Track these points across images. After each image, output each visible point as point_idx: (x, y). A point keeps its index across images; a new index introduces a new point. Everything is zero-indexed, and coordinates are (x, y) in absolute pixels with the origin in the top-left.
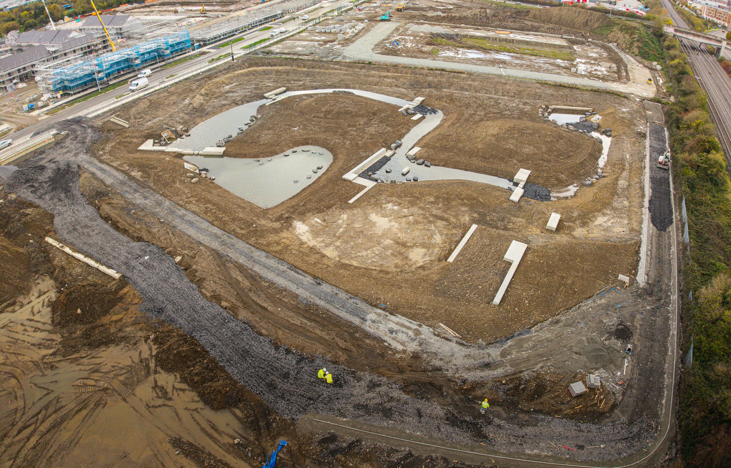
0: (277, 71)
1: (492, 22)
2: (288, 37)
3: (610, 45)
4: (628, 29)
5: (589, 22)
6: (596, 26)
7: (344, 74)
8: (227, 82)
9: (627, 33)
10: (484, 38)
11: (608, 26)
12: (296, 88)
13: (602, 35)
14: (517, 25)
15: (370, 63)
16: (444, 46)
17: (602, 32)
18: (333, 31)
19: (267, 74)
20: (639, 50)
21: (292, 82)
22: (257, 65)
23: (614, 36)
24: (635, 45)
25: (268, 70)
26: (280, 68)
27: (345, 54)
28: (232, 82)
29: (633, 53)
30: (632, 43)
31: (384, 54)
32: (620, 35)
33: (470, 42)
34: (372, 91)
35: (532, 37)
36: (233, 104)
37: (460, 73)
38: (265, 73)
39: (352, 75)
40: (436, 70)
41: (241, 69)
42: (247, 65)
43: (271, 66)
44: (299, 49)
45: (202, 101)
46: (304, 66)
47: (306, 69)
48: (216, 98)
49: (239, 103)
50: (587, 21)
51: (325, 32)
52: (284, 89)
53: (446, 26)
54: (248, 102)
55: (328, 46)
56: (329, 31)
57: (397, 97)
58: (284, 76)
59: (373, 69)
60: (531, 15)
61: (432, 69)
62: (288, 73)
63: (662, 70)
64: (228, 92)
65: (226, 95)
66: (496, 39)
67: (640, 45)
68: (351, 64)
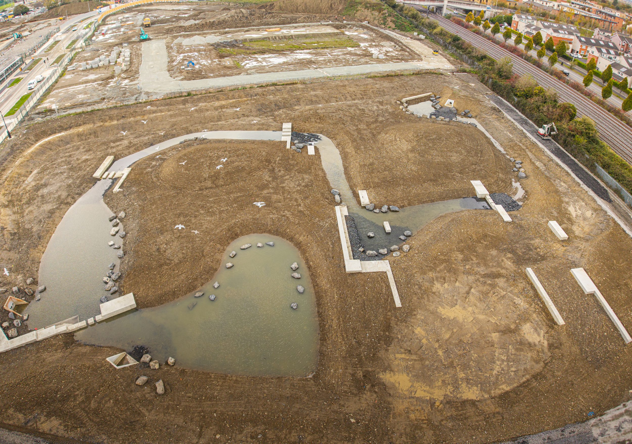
0: (79, 135)
1: (253, 22)
2: (53, 86)
3: (363, 23)
4: (373, 6)
5: (333, 6)
6: (340, 8)
7: (171, 116)
8: (23, 171)
9: (373, 10)
10: (264, 39)
11: (352, 6)
12: (126, 152)
13: (350, 15)
14: (277, 20)
15: (189, 94)
16: (236, 55)
17: (349, 13)
18: (101, 64)
19: (68, 143)
20: (395, 24)
21: (112, 144)
22: (45, 134)
23: (362, 15)
24: (389, 19)
25: (65, 137)
26: (81, 129)
27: (146, 90)
28: (29, 170)
29: (390, 27)
30: (385, 19)
31: (190, 80)
32: (367, 12)
33: (256, 46)
34: (222, 128)
35: (303, 29)
36: (63, 206)
37: (293, 84)
38: (64, 141)
39: (181, 115)
40: (267, 86)
41: (29, 147)
42: (32, 138)
43: (66, 129)
44: (80, 96)
45: (13, 217)
46: (111, 119)
47: (115, 122)
48: (29, 203)
49: (69, 200)
50: (331, 4)
51: (92, 68)
52: (109, 159)
53: (215, 33)
54: (80, 195)
55: (112, 84)
56: (97, 66)
57: (258, 129)
58: (92, 139)
59: (199, 100)
60: (276, 8)
61: (262, 86)
62: (95, 133)
63: (426, 38)
64: (37, 188)
65: (40, 193)
66: (275, 38)
67: (393, 19)
68: (168, 101)
